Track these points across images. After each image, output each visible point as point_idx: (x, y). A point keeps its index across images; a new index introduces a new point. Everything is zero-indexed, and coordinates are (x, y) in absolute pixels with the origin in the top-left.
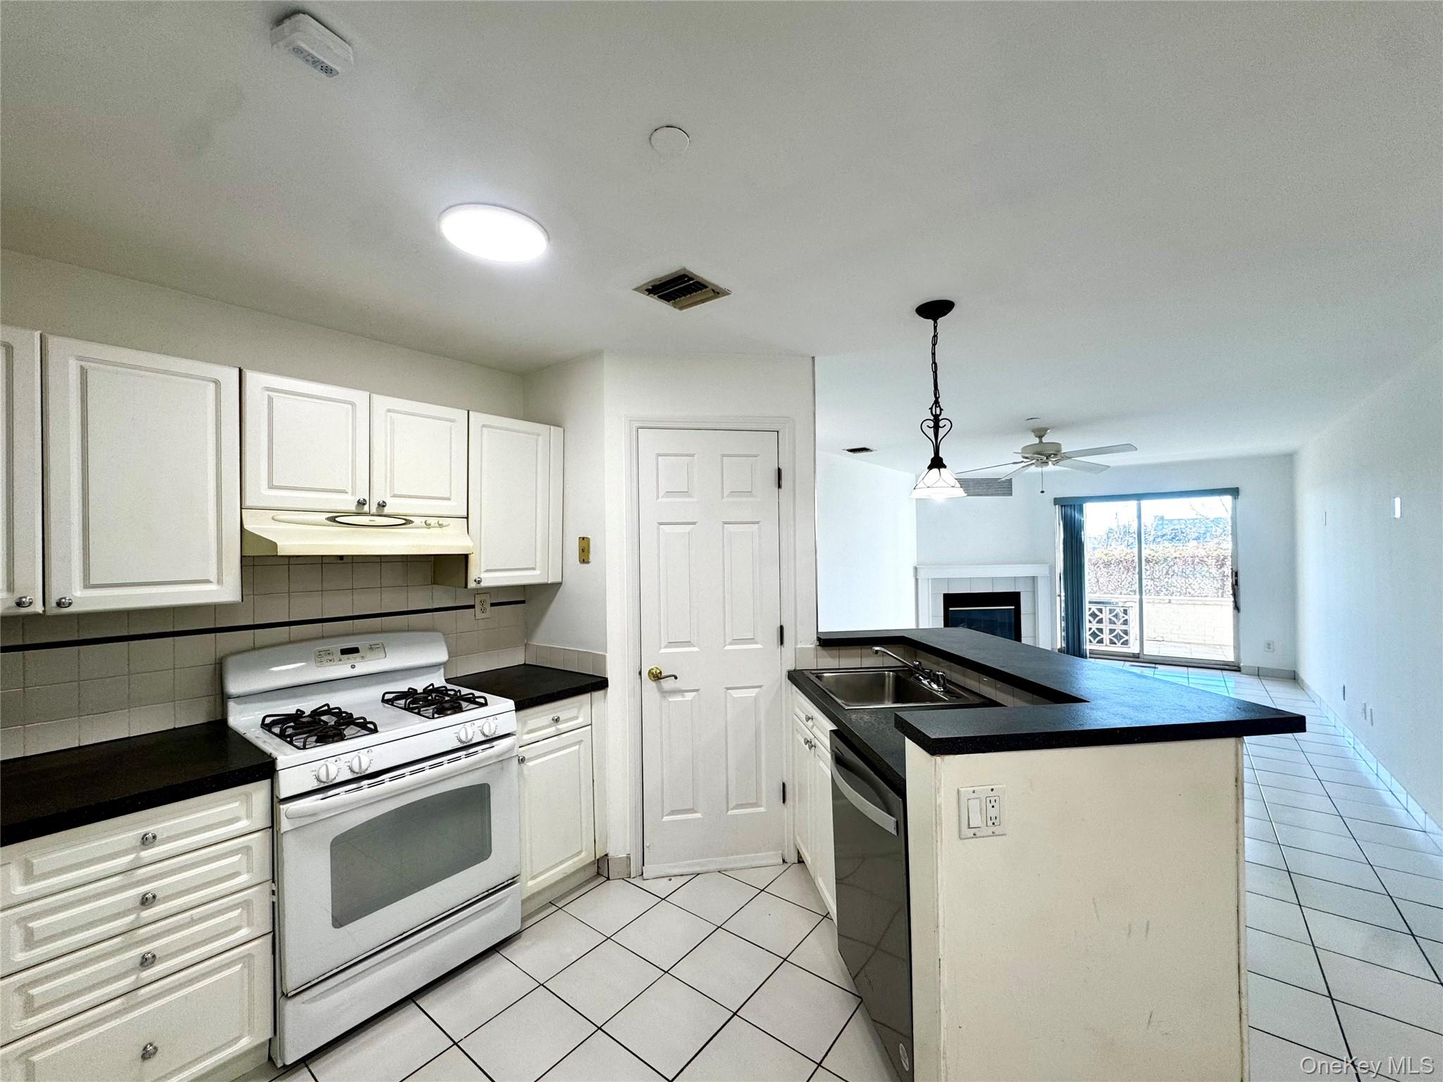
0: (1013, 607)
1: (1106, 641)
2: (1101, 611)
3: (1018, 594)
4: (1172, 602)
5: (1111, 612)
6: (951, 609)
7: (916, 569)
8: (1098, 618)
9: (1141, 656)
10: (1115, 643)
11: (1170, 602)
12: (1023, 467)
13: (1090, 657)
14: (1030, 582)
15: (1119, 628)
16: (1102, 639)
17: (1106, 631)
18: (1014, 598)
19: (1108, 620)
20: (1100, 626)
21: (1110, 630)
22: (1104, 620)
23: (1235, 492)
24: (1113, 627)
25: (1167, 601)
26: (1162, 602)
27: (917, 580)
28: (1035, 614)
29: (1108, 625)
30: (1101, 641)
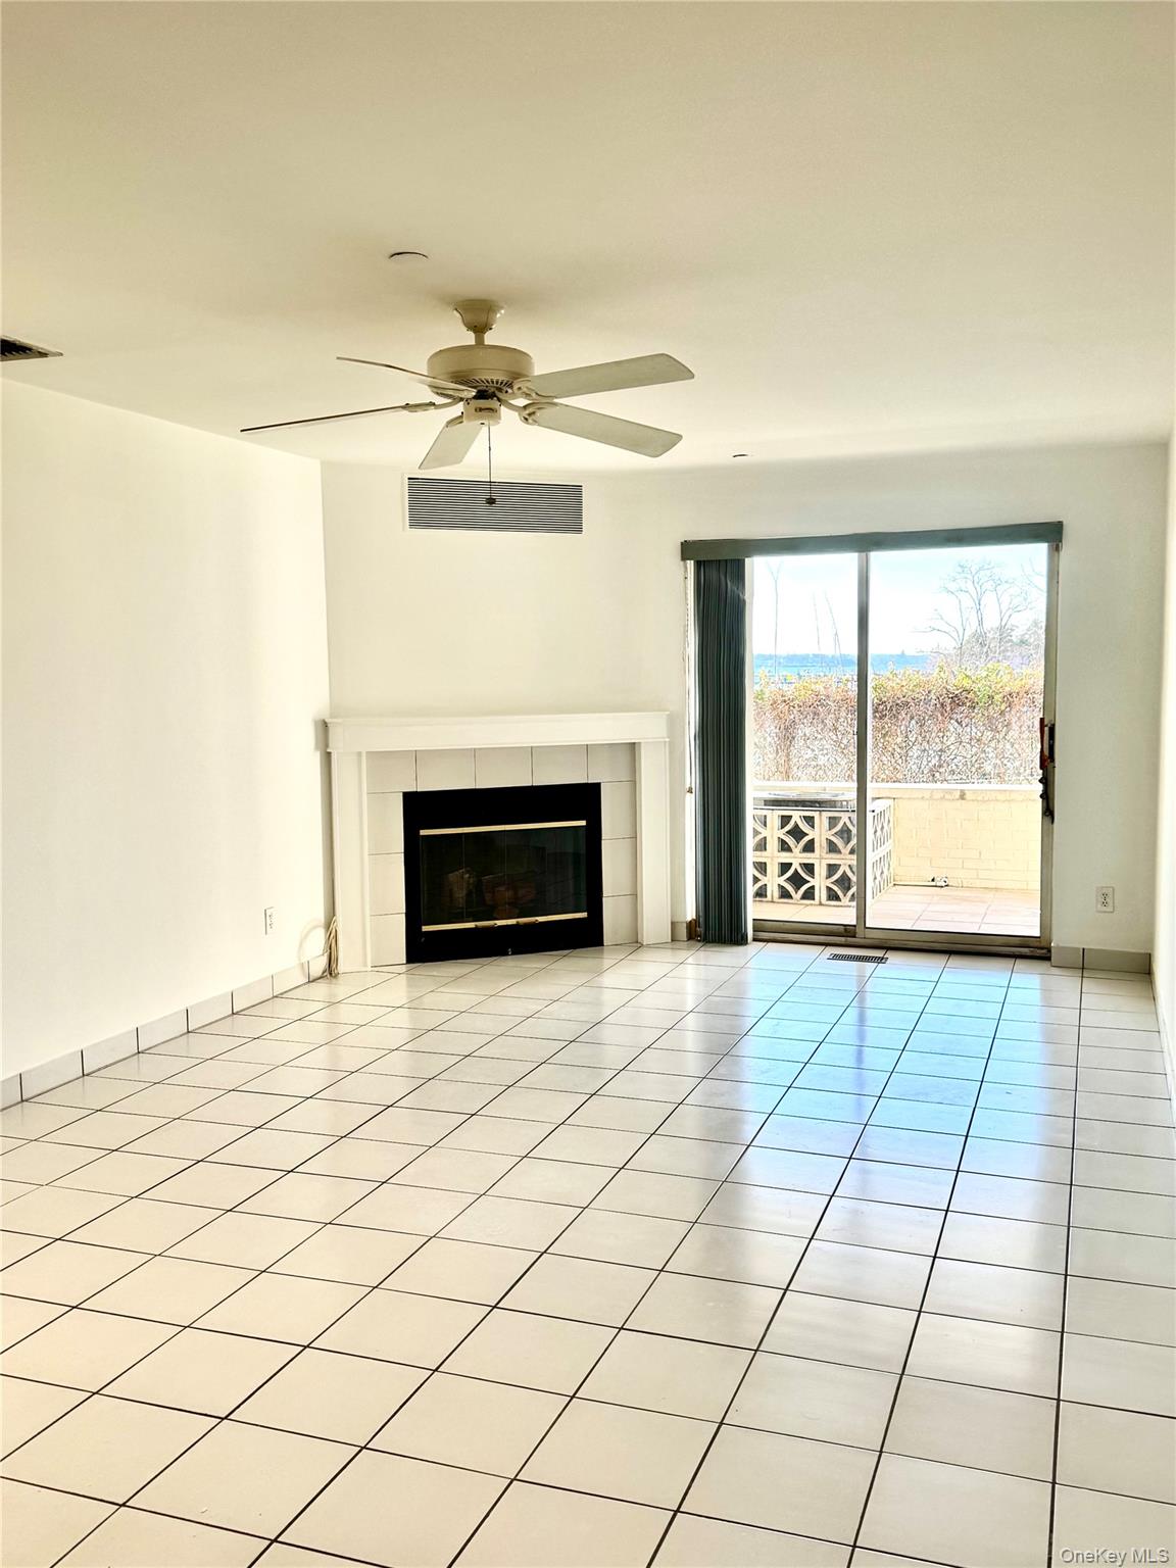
0: (583, 823)
1: (821, 894)
2: (810, 820)
3: (596, 787)
4: (968, 796)
5: (833, 821)
6: (423, 832)
7: (324, 727)
8: (806, 839)
9: (860, 931)
10: (837, 898)
11: (962, 797)
12: (450, 423)
13: (755, 940)
14: (623, 758)
15: (846, 861)
16: (813, 887)
17: (821, 870)
18: (583, 799)
19: (825, 844)
20: (808, 858)
21: (829, 866)
22: (817, 845)
23: (1050, 533)
24: (834, 859)
25: (958, 794)
26: (947, 796)
27: (327, 757)
28: (634, 837)
29: (824, 855)
30: (809, 895)
